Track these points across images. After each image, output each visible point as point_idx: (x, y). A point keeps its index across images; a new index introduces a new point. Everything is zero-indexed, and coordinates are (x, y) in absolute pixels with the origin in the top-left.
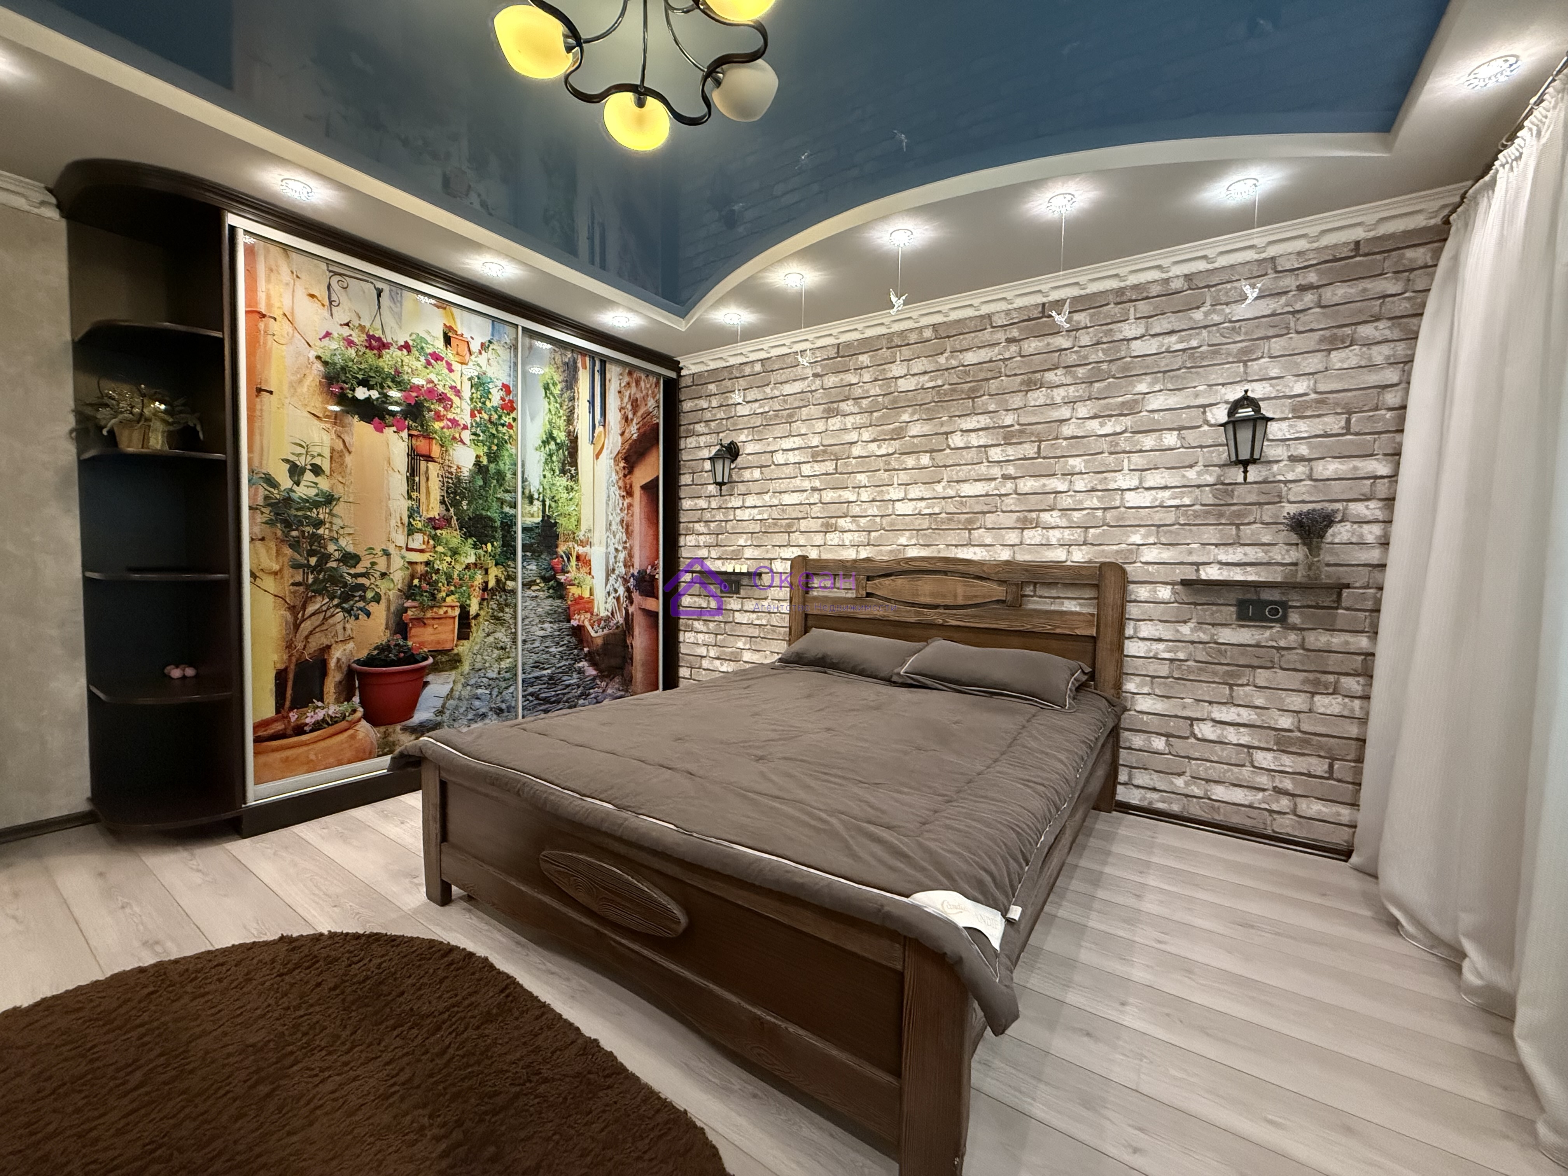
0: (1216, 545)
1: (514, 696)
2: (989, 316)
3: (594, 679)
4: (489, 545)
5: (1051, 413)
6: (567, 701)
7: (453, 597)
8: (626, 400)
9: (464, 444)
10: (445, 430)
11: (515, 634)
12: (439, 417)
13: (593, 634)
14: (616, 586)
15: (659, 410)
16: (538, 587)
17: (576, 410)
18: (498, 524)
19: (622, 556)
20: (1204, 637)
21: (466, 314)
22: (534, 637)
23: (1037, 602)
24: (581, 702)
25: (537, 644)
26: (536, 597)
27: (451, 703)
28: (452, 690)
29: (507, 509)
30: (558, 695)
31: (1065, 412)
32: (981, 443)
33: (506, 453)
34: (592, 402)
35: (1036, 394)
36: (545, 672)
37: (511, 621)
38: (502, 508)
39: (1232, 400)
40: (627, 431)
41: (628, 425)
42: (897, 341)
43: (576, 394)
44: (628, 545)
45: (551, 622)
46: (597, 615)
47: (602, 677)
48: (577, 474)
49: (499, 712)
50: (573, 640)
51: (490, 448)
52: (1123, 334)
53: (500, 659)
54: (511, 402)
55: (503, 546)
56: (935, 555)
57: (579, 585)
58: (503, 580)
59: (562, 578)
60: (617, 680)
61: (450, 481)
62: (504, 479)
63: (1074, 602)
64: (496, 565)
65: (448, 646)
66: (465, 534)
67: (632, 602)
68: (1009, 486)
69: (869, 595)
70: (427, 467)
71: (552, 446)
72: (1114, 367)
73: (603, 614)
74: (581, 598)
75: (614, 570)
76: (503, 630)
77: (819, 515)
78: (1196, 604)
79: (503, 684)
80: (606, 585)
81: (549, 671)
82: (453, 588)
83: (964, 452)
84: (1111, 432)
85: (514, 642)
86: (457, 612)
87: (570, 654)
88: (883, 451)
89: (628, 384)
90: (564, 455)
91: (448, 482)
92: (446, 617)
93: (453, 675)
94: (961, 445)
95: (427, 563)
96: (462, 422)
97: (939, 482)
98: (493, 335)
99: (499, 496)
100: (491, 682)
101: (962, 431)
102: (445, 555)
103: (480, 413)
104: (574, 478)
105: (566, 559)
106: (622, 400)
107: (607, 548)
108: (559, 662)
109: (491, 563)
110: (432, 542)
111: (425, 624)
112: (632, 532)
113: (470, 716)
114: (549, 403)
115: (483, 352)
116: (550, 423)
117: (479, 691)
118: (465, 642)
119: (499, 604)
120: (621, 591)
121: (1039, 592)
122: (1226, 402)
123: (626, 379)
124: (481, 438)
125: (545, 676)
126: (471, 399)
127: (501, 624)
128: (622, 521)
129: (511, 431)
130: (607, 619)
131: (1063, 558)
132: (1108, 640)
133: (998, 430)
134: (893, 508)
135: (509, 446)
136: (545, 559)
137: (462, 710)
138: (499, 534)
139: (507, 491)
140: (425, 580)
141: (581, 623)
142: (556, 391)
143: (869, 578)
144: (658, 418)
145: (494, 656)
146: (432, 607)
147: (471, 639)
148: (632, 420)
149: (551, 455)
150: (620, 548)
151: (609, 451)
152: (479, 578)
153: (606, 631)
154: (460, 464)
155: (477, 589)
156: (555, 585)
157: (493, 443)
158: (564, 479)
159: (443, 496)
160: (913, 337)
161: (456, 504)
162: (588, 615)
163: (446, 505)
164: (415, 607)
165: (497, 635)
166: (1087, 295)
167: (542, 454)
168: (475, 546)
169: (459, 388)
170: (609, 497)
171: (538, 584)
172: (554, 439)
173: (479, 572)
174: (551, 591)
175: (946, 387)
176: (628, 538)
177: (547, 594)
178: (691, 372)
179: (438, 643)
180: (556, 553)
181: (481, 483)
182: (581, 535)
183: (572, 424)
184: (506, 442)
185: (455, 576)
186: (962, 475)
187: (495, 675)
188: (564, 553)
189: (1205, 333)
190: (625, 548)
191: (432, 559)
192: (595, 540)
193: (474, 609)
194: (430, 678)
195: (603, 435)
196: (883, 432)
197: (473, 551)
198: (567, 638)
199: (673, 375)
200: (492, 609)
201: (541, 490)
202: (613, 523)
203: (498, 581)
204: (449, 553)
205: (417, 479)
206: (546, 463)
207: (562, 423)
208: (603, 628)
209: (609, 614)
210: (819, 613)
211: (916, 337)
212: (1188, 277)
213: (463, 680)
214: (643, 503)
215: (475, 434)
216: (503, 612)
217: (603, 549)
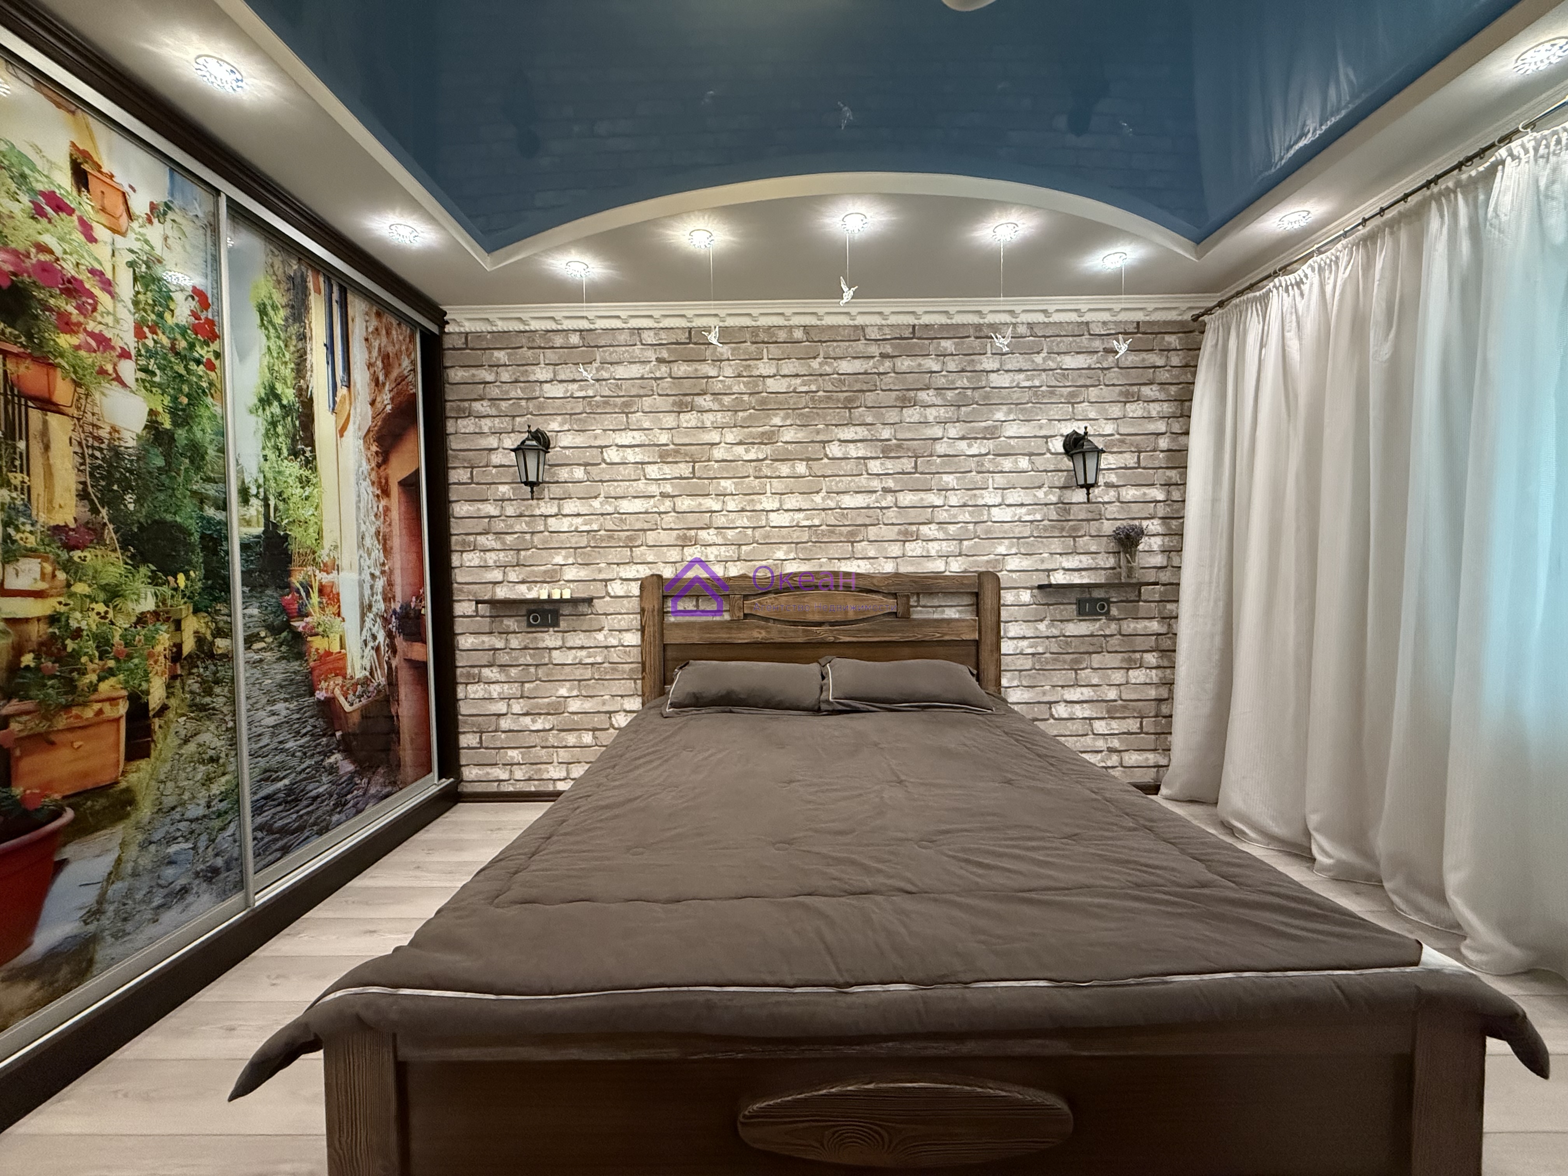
0: (1060, 554)
1: (238, 841)
2: (863, 328)
3: (351, 777)
4: (181, 577)
5: (925, 431)
6: (314, 824)
7: (112, 681)
8: (375, 353)
9: (123, 384)
10: (82, 353)
11: (234, 730)
12: (67, 325)
13: (347, 708)
14: (374, 630)
15: (415, 376)
16: (263, 645)
17: (309, 356)
18: (196, 537)
19: (380, 584)
20: (1056, 632)
22: (260, 730)
23: (921, 612)
24: (335, 818)
25: (265, 740)
26: (261, 661)
27: (119, 886)
28: (119, 861)
29: (210, 512)
30: (301, 816)
31: (937, 432)
32: (860, 455)
33: (204, 413)
34: (330, 349)
35: (910, 411)
36: (280, 785)
37: (225, 710)
38: (201, 509)
39: (1065, 434)
40: (378, 399)
41: (380, 391)
42: (762, 336)
43: (307, 331)
44: (387, 568)
45: (286, 700)
46: (352, 678)
47: (360, 772)
48: (315, 458)
49: (211, 875)
50: (320, 723)
51: (175, 399)
52: (983, 365)
53: (209, 780)
54: (211, 323)
55: (206, 577)
56: (816, 569)
57: (325, 635)
58: (209, 637)
59: (299, 625)
60: (381, 770)
61: (98, 454)
62: (203, 458)
63: (953, 609)
64: (196, 611)
65: (105, 778)
66: (132, 558)
67: (394, 652)
68: (889, 500)
69: (746, 616)
70: (45, 423)
71: (276, 409)
72: (977, 394)
73: (359, 674)
74: (328, 653)
75: (370, 607)
76: (212, 727)
77: (673, 526)
78: (1049, 605)
79: (217, 823)
80: (362, 630)
81: (286, 782)
82: (111, 663)
83: (843, 463)
84: (977, 453)
85: (233, 743)
86: (123, 708)
87: (316, 747)
88: (752, 456)
89: (377, 329)
90: (294, 426)
91: (92, 456)
92: (100, 720)
93: (119, 831)
94: (840, 455)
95: (53, 619)
96: (117, 343)
97: (818, 492)
98: (172, 194)
99: (195, 487)
100: (193, 826)
101: (839, 440)
102: (93, 600)
103: (154, 332)
104: (310, 463)
105: (303, 594)
106: (370, 353)
107: (360, 574)
108: (302, 763)
109: (184, 609)
110: (61, 576)
111: (53, 743)
112: (391, 548)
113: (157, 901)
114: (268, 338)
115: (155, 221)
116: (271, 369)
117: (173, 848)
118: (142, 763)
119: (203, 682)
120: (381, 637)
121: (922, 603)
122: (1062, 435)
123: (374, 323)
124: (157, 379)
125: (279, 790)
126: (136, 303)
127: (209, 718)
128: (378, 533)
129: (212, 375)
130: (366, 682)
131: (942, 569)
132: (989, 643)
133: (876, 443)
134: (767, 519)
135: (209, 400)
136: (272, 597)
137: (139, 896)
138: (198, 558)
139: (208, 480)
140: (49, 654)
141: (329, 695)
142: (278, 320)
143: (746, 597)
144: (416, 386)
145: (199, 776)
146: (67, 707)
147: (153, 754)
148: (384, 384)
149: (274, 424)
150: (377, 573)
151: (357, 426)
152: (164, 639)
153: (364, 701)
154: (119, 424)
155: (162, 659)
156: (289, 638)
157: (181, 391)
158: (296, 465)
159: (84, 483)
160: (782, 335)
161: (113, 501)
162: (339, 680)
163: (92, 502)
164: (27, 713)
165: (201, 738)
166: (953, 324)
167: (260, 420)
168: (154, 580)
169: (109, 275)
170: (359, 496)
171: (262, 639)
172: (278, 398)
173: (164, 627)
174: (283, 648)
175: (821, 393)
176: (385, 557)
177: (278, 655)
178: (462, 330)
179: (85, 775)
180: (288, 585)
181: (160, 462)
182: (324, 555)
183: (304, 378)
184: (204, 392)
185: (117, 639)
186: (842, 487)
187: (201, 811)
188: (301, 584)
189: (1044, 374)
190: (383, 572)
191: (63, 609)
192: (344, 562)
193: (157, 694)
194: (68, 852)
195: (347, 402)
196: (750, 435)
197: (150, 591)
198: (311, 721)
199: (434, 329)
200: (191, 692)
201: (261, 481)
202: (367, 534)
203: (200, 640)
204: (102, 596)
205: (21, 445)
206: (267, 436)
207: (287, 372)
208: (361, 696)
209: (368, 674)
210: (683, 641)
211: (785, 335)
212: (1030, 326)
213: (140, 837)
214: (403, 509)
215: (145, 370)
216: (210, 695)
217: (355, 576)
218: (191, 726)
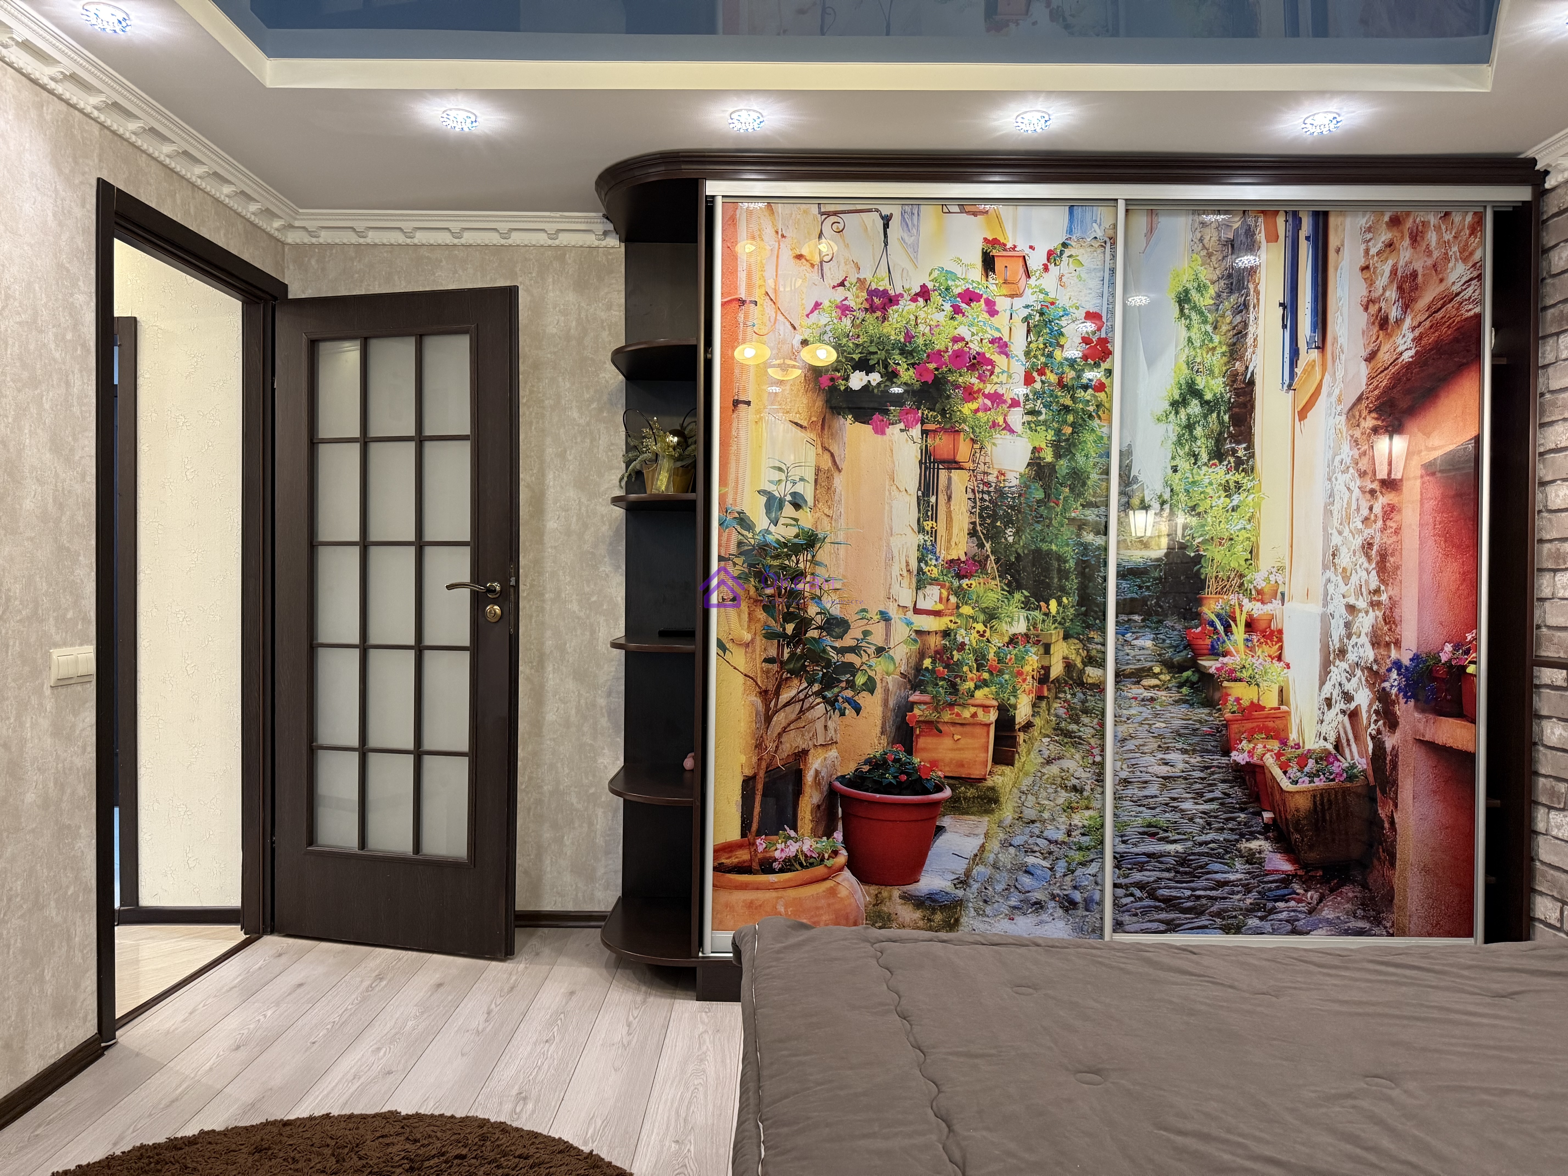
1: (1098, 883)
3: (1286, 880)
4: (1053, 604)
6: (1219, 914)
7: (986, 690)
8: (1382, 281)
9: (1012, 431)
10: (980, 414)
11: (1102, 765)
12: (970, 394)
13: (1285, 784)
14: (1349, 687)
15: (1482, 286)
16: (1154, 682)
17: (1251, 329)
18: (1071, 564)
19: (1366, 622)
21: (1022, 210)
22: (1147, 777)
24: (1253, 922)
25: (1153, 790)
26: (1152, 699)
27: (980, 870)
28: (982, 847)
29: (1089, 537)
30: (1198, 898)
33: (1089, 438)
34: (1290, 307)
36: (1171, 848)
37: (1093, 741)
38: (1079, 535)
40: (1384, 348)
41: (1389, 336)
43: (1252, 299)
44: (1384, 597)
45: (1184, 752)
46: (1297, 746)
47: (1308, 882)
48: (1252, 456)
49: (1069, 905)
50: (1237, 792)
51: (1058, 432)
53: (1070, 808)
54: (1103, 342)
55: (1080, 604)
57: (1251, 681)
58: (1079, 665)
59: (1210, 665)
60: (1349, 891)
61: (986, 497)
62: (1084, 484)
64: (1066, 637)
65: (976, 773)
66: (1009, 584)
67: (1392, 723)
70: (950, 479)
71: (1195, 407)
73: (1312, 744)
74: (1256, 707)
75: (1342, 653)
76: (1078, 756)
79: (1078, 856)
80: (1322, 683)
81: (1179, 847)
82: (986, 675)
85: (1100, 779)
86: (993, 716)
87: (1228, 820)
89: (1390, 245)
90: (1221, 422)
91: (982, 499)
92: (973, 723)
93: (984, 823)
95: (946, 634)
96: (1008, 397)
98: (1070, 231)
99: (1073, 514)
100: (1052, 846)
102: (975, 620)
103: (1041, 373)
104: (1244, 465)
105: (1220, 628)
106: (1370, 283)
107: (1325, 605)
108: (1202, 832)
109: (1055, 634)
110: (953, 599)
111: (940, 731)
112: (1397, 568)
113: (1013, 902)
114: (1188, 328)
115: (1051, 266)
116: (1190, 364)
117: (1031, 860)
118: (1007, 769)
119: (1070, 708)
120: (1363, 698)
123: (1385, 236)
124: (1042, 418)
125: (1168, 855)
126: (1027, 354)
127: (1075, 745)
128: (1368, 546)
129: (1101, 396)
130: (1324, 757)
135: (1097, 422)
136: (1173, 629)
137: (999, 888)
138: (1073, 583)
139: (1087, 505)
140: (941, 660)
141: (1255, 760)
142: (1205, 301)
144: (1481, 302)
145: (1060, 801)
146: (951, 705)
147: (1017, 764)
148: (1399, 322)
149: (1190, 427)
150: (1362, 604)
151: (1334, 399)
152: (1033, 660)
153: (1319, 783)
154: (1004, 467)
155: (1029, 678)
156: (1195, 678)
157: (1065, 422)
158: (1221, 470)
159: (974, 523)
161: (994, 535)
162: (1275, 745)
163: (979, 538)
164: (925, 703)
165: (1067, 764)
167: (1171, 427)
168: (1026, 605)
169: (1006, 339)
170: (1332, 495)
171: (1156, 676)
172: (1197, 394)
173: (1034, 650)
174: (1185, 690)
176: (1383, 581)
177: (1177, 696)
178: (1565, 177)
179: (961, 765)
180: (1198, 616)
181: (1040, 495)
182: (1258, 579)
183: (1241, 358)
184: (1090, 416)
185: (991, 656)
187: (1060, 836)
188: (1218, 616)
190: (1374, 605)
191: (952, 626)
192: (1296, 586)
193: (1023, 711)
194: (946, 821)
195: (1318, 369)
197: (1023, 614)
198: (1222, 786)
199: (1522, 194)
200: (1057, 716)
201: (1167, 496)
202: (1344, 551)
203: (1069, 666)
204: (982, 617)
205: (933, 499)
206: (1179, 442)
207: (1217, 361)
208: (1312, 776)
209: (1330, 747)
213: (1002, 836)
214: (1430, 504)
215: (1032, 412)
216: (1077, 722)
217: (1315, 608)
218: (1055, 749)
